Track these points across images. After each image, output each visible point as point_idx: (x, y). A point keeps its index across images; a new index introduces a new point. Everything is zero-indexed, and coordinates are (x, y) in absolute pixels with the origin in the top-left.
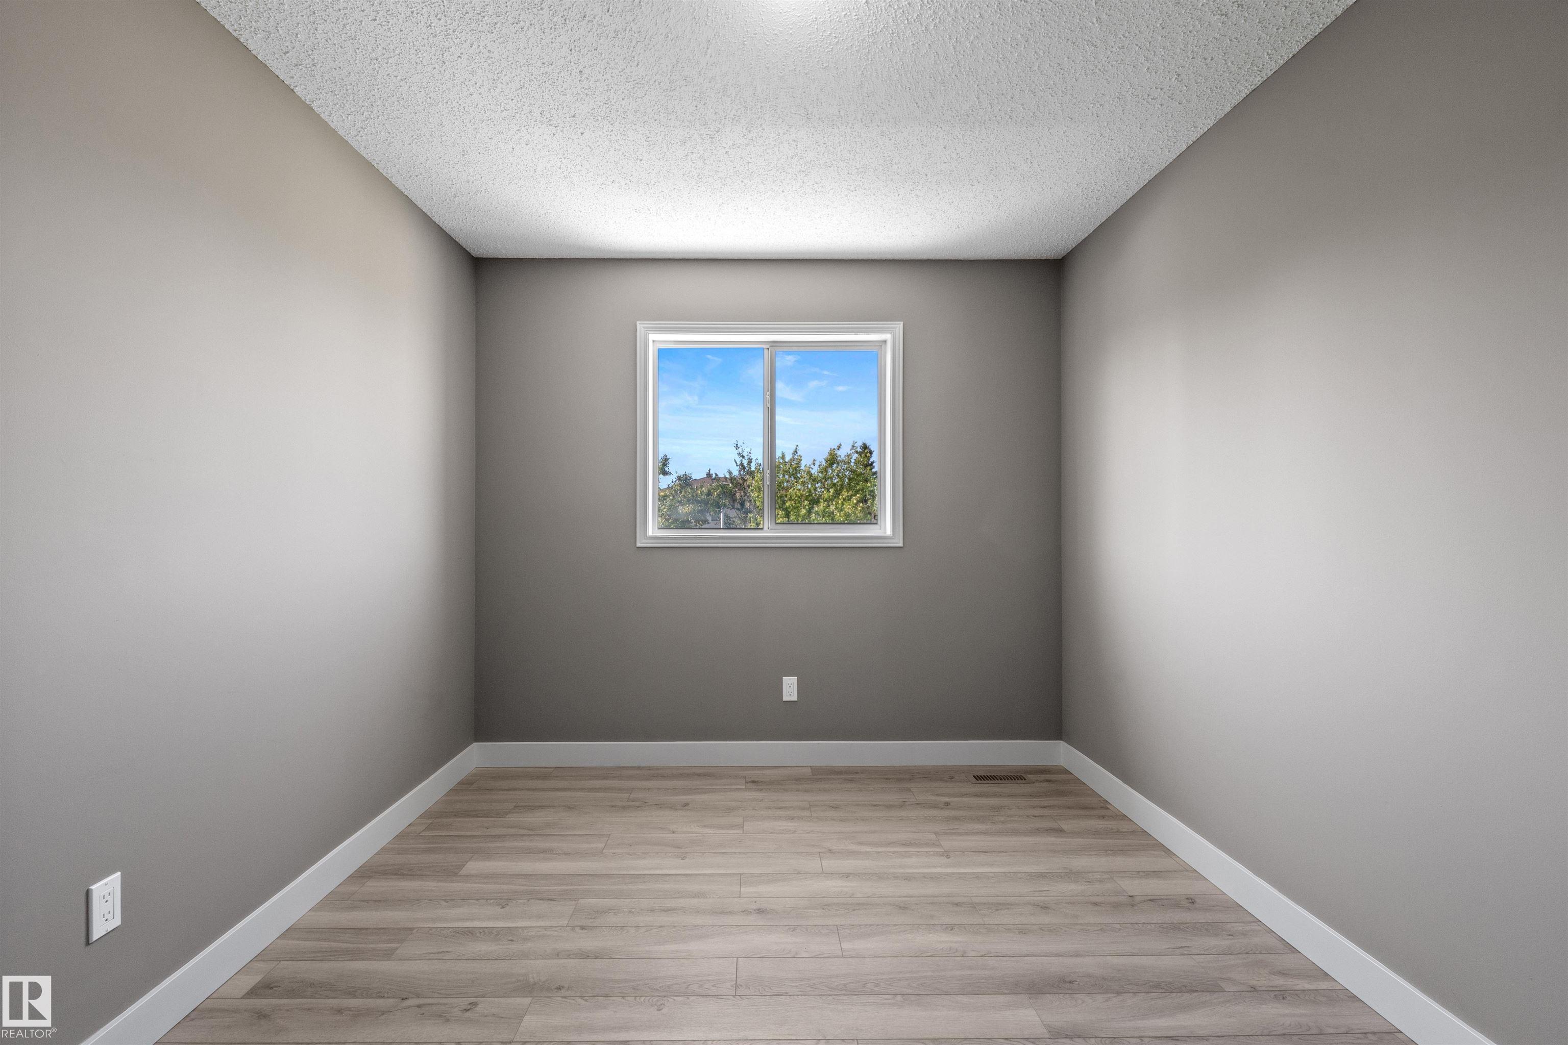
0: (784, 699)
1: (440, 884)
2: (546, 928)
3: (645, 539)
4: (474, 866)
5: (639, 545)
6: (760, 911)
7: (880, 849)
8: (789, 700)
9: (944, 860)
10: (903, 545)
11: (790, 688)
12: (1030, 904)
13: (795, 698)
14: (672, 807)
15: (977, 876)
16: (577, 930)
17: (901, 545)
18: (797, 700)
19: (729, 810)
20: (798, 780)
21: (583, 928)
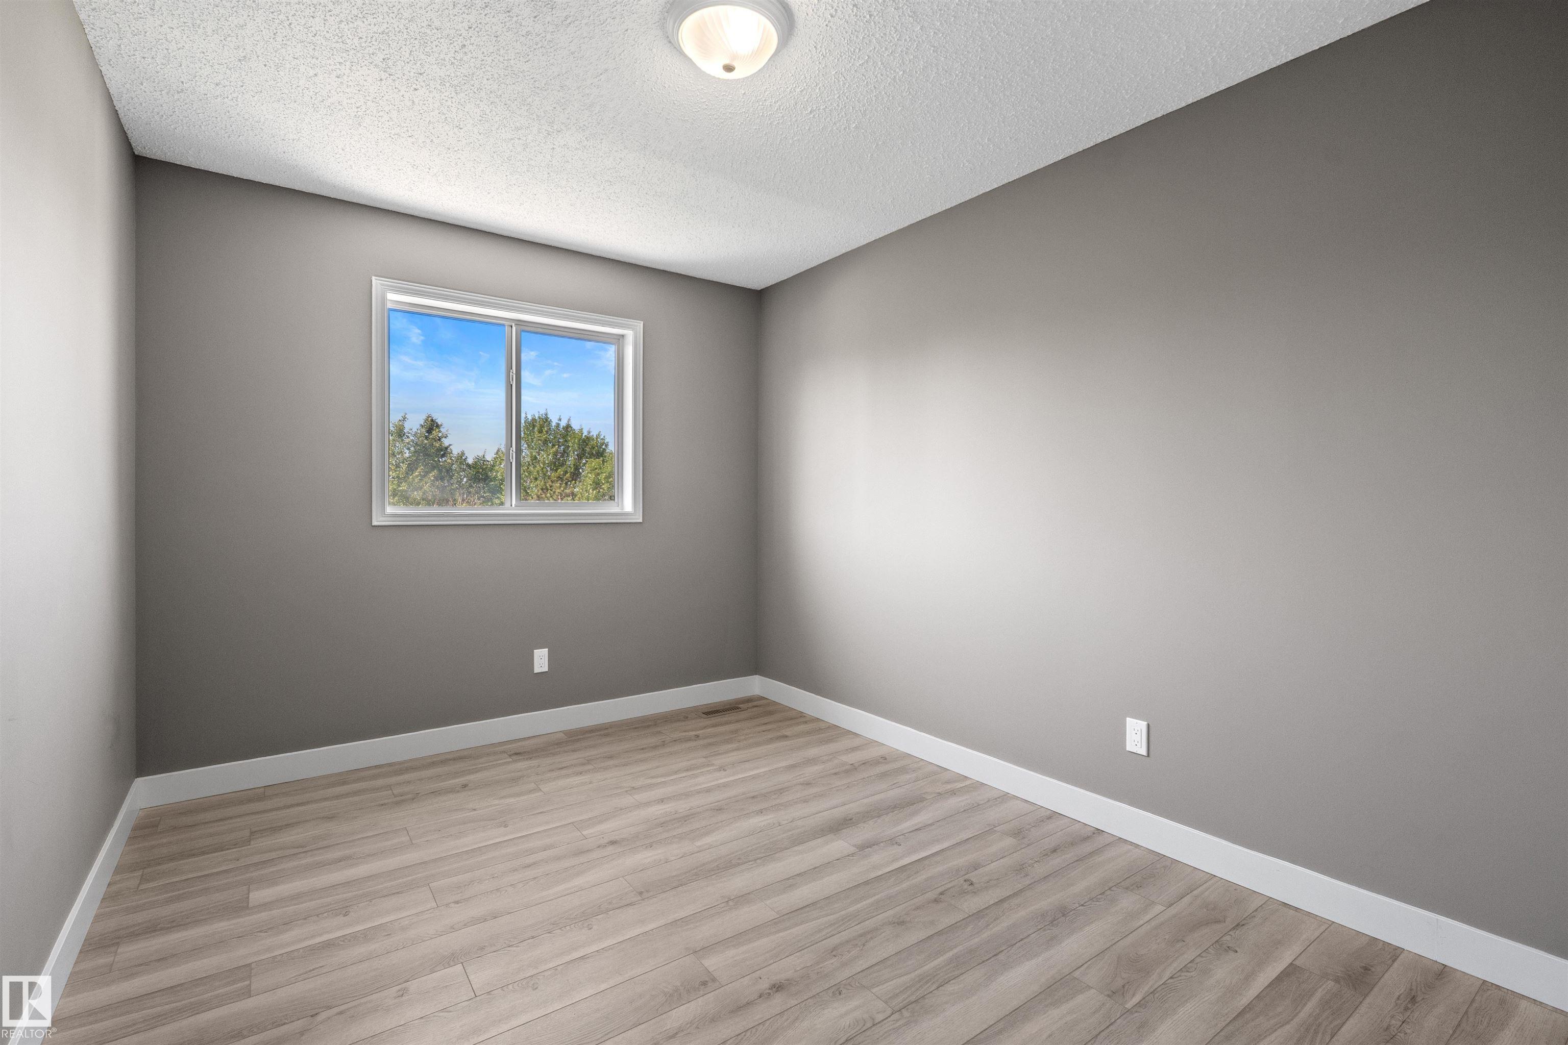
0: (535, 672)
1: (234, 921)
2: (417, 914)
3: (383, 517)
4: (258, 896)
5: (375, 523)
6: (613, 843)
7: (672, 778)
8: (540, 671)
9: (723, 773)
10: (643, 520)
11: (541, 660)
12: (798, 784)
13: (546, 669)
14: (452, 790)
15: (754, 777)
16: (452, 905)
17: (641, 520)
18: (547, 670)
19: (515, 780)
20: (559, 744)
21: (457, 902)
